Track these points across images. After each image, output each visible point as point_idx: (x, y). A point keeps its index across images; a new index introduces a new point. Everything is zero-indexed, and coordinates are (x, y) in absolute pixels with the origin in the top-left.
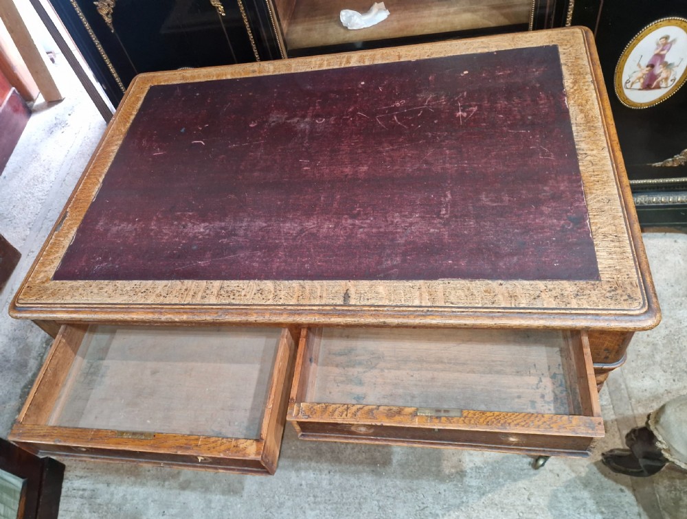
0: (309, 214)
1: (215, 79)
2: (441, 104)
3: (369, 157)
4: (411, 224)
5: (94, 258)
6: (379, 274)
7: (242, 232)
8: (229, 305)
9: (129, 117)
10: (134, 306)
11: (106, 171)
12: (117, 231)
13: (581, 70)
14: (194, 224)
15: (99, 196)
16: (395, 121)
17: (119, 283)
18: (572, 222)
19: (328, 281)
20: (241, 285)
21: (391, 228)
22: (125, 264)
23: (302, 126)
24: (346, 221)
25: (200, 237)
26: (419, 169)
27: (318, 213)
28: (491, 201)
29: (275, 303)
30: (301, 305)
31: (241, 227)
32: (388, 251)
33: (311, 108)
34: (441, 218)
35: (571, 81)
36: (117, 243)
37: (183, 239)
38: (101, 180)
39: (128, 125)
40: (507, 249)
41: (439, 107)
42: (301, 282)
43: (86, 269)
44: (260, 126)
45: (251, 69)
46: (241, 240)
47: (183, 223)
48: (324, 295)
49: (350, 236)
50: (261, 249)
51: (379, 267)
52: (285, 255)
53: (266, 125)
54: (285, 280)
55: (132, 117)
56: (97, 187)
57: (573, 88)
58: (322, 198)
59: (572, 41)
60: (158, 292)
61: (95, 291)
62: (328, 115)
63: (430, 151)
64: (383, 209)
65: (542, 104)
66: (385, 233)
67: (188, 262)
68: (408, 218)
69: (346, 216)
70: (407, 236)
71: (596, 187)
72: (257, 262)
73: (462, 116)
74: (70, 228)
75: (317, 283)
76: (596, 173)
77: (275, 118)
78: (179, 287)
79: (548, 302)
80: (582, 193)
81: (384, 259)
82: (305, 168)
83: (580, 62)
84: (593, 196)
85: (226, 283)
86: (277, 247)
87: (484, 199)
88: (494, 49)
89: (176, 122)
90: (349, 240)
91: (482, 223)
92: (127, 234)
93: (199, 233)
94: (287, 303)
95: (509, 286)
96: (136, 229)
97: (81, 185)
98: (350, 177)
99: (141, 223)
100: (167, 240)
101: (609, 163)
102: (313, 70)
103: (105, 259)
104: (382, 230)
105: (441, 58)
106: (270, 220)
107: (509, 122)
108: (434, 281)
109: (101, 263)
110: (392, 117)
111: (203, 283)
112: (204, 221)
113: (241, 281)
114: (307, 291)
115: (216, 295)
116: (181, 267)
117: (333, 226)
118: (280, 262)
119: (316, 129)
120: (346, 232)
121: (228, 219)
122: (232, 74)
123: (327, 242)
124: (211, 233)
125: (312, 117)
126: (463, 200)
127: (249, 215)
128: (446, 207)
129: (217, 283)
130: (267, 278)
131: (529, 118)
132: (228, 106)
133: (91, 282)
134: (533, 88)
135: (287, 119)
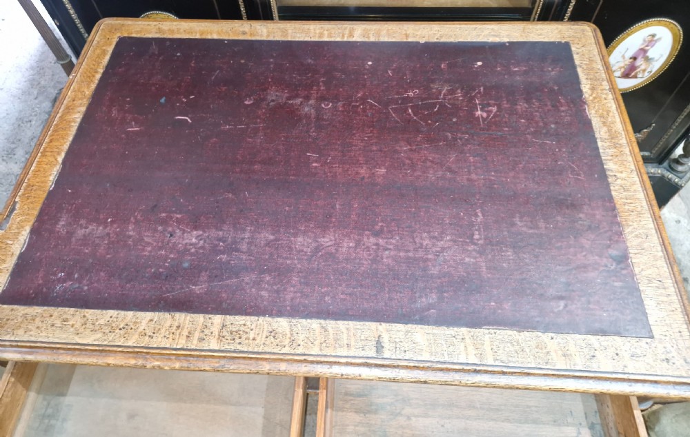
0: (324, 227)
1: (198, 36)
2: (458, 100)
3: (386, 157)
4: (443, 249)
5: (55, 274)
6: (414, 315)
7: (244, 247)
8: (234, 351)
9: (94, 76)
10: (111, 349)
11: (66, 147)
12: (84, 235)
13: (596, 75)
14: (184, 231)
15: (58, 182)
16: (410, 115)
17: (90, 313)
18: (615, 260)
19: (355, 323)
20: (248, 323)
21: (420, 254)
22: (95, 285)
23: (306, 109)
24: (368, 238)
25: (193, 250)
26: (443, 178)
27: (334, 226)
28: (526, 226)
29: (293, 352)
30: (325, 356)
31: (243, 239)
32: (421, 285)
33: (315, 88)
34: (475, 244)
35: (588, 86)
36: (85, 253)
37: (171, 253)
38: (60, 159)
39: (93, 86)
40: (552, 292)
41: (456, 102)
42: (322, 321)
43: (45, 290)
44: (257, 104)
45: (241, 29)
46: (244, 257)
47: (170, 229)
48: (353, 343)
49: (374, 261)
50: (269, 271)
51: (412, 306)
52: (300, 283)
53: (264, 104)
54: (302, 318)
55: (98, 76)
56: (55, 169)
57: (591, 95)
58: (338, 206)
59: (583, 40)
60: (141, 329)
61: (58, 323)
62: (336, 99)
63: (453, 157)
64: (410, 227)
65: (563, 111)
66: (415, 259)
67: (179, 287)
68: (438, 240)
69: (367, 232)
70: (440, 265)
71: (631, 218)
72: (266, 290)
73: (482, 117)
74: (21, 227)
75: (342, 325)
76: (629, 201)
77: (275, 95)
78: (168, 324)
79: (605, 364)
80: (619, 224)
81: (417, 295)
82: (314, 165)
83: (594, 65)
84: (631, 228)
85: (229, 319)
86: (290, 269)
87: (519, 223)
88: (506, 40)
89: (153, 88)
90: (374, 266)
91: (521, 255)
92: (97, 241)
93: (191, 244)
94: (307, 352)
95: (560, 340)
96: (108, 234)
97: (34, 165)
98: (366, 180)
99: (115, 226)
100: (150, 252)
101: (640, 189)
102: (313, 39)
103: (69, 276)
104: (411, 254)
105: (451, 43)
106: (278, 231)
107: (532, 129)
108: (478, 330)
109: (64, 281)
110: (406, 110)
111: (200, 318)
112: (196, 228)
113: (248, 317)
114: (331, 336)
115: (217, 336)
116: (169, 292)
117: (354, 245)
118: (295, 292)
119: (323, 115)
120: (370, 255)
121: (226, 227)
122: (219, 33)
123: (349, 266)
124: (207, 245)
125: (317, 99)
126: (496, 222)
127: (252, 224)
128: (479, 230)
129: (217, 319)
130: (280, 314)
131: (553, 126)
132: (216, 73)
133: (51, 309)
134: (551, 90)
135: (289, 98)
